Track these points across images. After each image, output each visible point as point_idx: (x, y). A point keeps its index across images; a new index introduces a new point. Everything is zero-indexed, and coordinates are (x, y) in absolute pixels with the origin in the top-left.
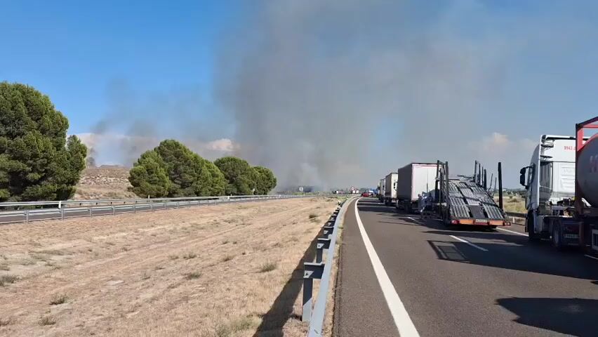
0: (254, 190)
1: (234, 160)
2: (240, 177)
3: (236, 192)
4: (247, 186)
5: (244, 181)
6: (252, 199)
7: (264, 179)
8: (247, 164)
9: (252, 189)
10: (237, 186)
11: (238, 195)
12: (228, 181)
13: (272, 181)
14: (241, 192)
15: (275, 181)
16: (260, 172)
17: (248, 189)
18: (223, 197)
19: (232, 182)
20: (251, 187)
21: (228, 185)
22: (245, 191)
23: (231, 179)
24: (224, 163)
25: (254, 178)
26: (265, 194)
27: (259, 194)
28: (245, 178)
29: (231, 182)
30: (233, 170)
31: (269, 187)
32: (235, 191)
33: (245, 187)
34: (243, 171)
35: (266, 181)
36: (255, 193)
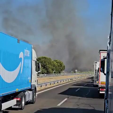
0: (54, 71)
1: (45, 58)
2: (48, 65)
3: (46, 73)
4: (51, 69)
8: (51, 59)
10: (47, 69)
11: (47, 74)
12: (43, 67)
13: (63, 66)
14: (48, 72)
15: (64, 67)
16: (57, 63)
17: (51, 71)
20: (53, 70)
21: (43, 69)
23: (44, 67)
24: (40, 59)
25: (54, 66)
26: (60, 73)
27: (57, 73)
28: (50, 66)
29: (44, 68)
30: (45, 62)
31: (62, 70)
32: (46, 72)
33: (50, 70)
34: (49, 63)
35: (60, 67)
36: (55, 73)
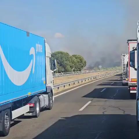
0: (73, 69)
1: (62, 53)
2: (65, 62)
4: (69, 67)
5: (67, 65)
6: (73, 74)
7: (78, 62)
8: (69, 54)
11: (64, 72)
12: (59, 65)
14: (66, 70)
15: (85, 63)
16: (76, 58)
20: (71, 67)
21: (59, 67)
23: (61, 64)
24: (56, 55)
25: (73, 62)
26: (80, 70)
27: (76, 71)
28: (68, 62)
30: (61, 58)
31: (82, 67)
32: (63, 70)
33: (68, 67)
34: (67, 59)
36: (74, 71)
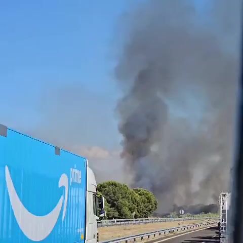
0: (134, 213)
1: (114, 184)
2: (120, 200)
3: (117, 216)
5: (124, 205)
6: (134, 222)
7: (144, 202)
8: (127, 188)
9: (132, 212)
10: (118, 209)
11: (119, 218)
12: (110, 205)
13: (153, 203)
14: (122, 215)
15: (156, 204)
16: (140, 194)
17: (128, 213)
18: (106, 221)
19: (113, 205)
20: (131, 210)
21: (110, 209)
22: (126, 215)
23: (112, 203)
24: (104, 187)
25: (134, 201)
26: (145, 217)
27: (140, 217)
28: (126, 202)
31: (151, 210)
32: (116, 214)
33: (126, 210)
34: (124, 195)
35: (147, 204)
36: (136, 216)
